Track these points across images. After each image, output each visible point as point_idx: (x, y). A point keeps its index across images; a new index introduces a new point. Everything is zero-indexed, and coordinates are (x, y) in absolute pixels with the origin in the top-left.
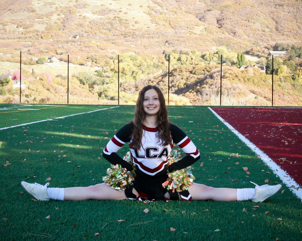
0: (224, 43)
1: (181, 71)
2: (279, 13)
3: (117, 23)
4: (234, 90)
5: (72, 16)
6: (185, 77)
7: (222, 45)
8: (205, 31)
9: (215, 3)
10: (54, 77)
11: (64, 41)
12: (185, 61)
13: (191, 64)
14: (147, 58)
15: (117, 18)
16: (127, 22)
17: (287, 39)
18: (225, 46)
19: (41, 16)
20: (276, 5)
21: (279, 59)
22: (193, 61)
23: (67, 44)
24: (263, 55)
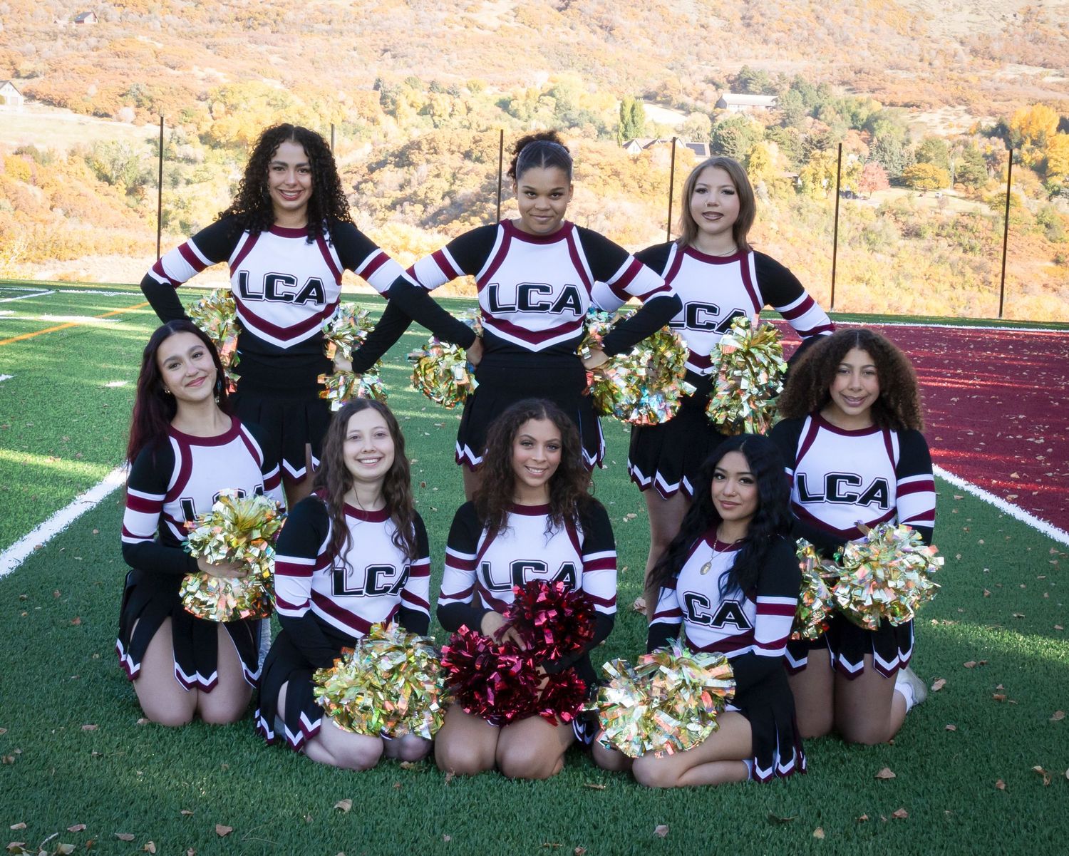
0: (575, 61)
1: (434, 148)
4: (607, 218)
6: (447, 173)
7: (567, 67)
8: (513, 19)
10: (9, 153)
11: (40, 32)
12: (447, 117)
13: (465, 127)
14: (321, 102)
17: (780, 55)
18: (579, 71)
21: (752, 118)
22: (473, 117)
23: (52, 43)
24: (699, 104)
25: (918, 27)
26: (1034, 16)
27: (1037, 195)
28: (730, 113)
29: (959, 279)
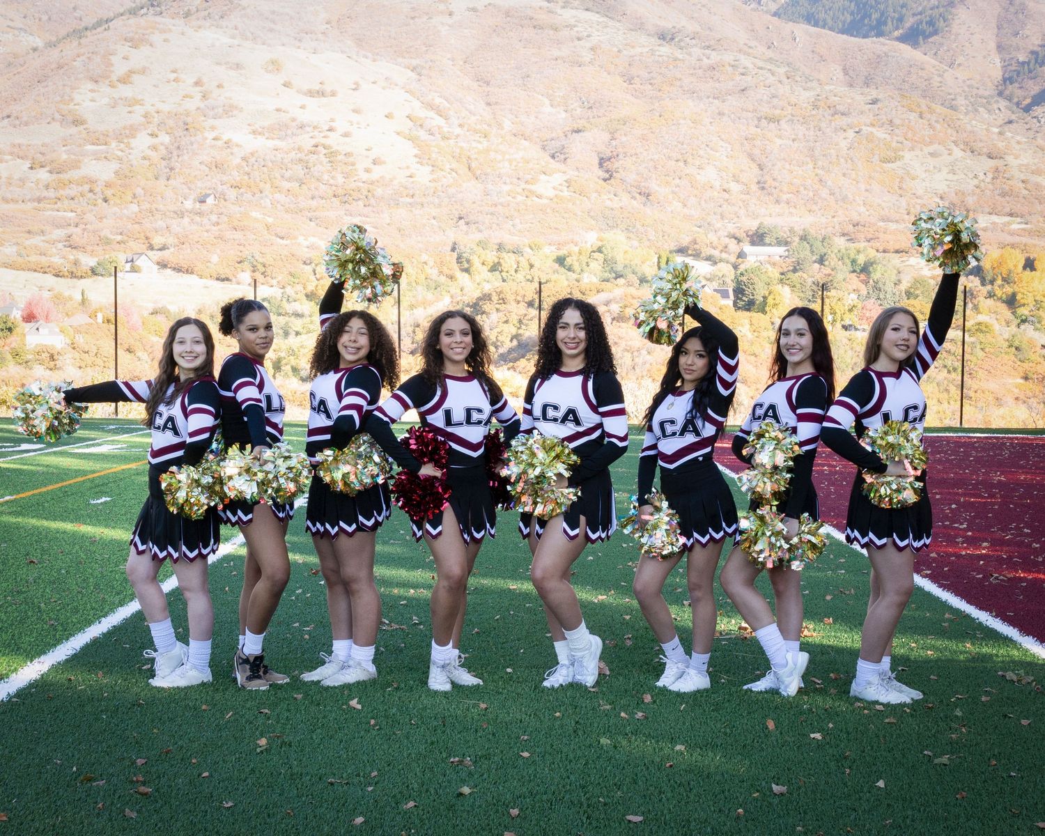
0: (619, 222)
1: (503, 299)
2: (767, 142)
3: (321, 163)
4: (649, 353)
5: (193, 139)
6: (514, 319)
7: (612, 227)
8: (565, 189)
9: (594, 110)
10: (146, 314)
11: (170, 212)
12: (513, 273)
13: (528, 280)
15: (320, 148)
16: (351, 159)
17: (791, 213)
18: (623, 231)
19: (101, 137)
20: (759, 119)
21: (768, 266)
22: (535, 272)
23: (180, 220)
24: (724, 255)
25: (904, 187)
26: (1001, 175)
27: (1008, 323)
28: (750, 262)
29: (946, 395)
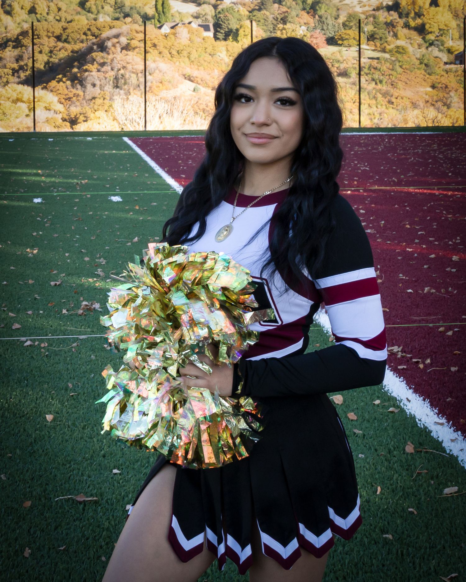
1: (37, 35)
4: (150, 74)
6: (46, 49)
12: (45, 15)
13: (57, 20)
21: (240, 6)
22: (62, 14)
27: (420, 46)
28: (226, 3)
29: (374, 102)
